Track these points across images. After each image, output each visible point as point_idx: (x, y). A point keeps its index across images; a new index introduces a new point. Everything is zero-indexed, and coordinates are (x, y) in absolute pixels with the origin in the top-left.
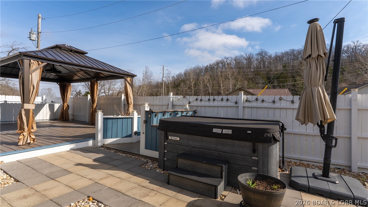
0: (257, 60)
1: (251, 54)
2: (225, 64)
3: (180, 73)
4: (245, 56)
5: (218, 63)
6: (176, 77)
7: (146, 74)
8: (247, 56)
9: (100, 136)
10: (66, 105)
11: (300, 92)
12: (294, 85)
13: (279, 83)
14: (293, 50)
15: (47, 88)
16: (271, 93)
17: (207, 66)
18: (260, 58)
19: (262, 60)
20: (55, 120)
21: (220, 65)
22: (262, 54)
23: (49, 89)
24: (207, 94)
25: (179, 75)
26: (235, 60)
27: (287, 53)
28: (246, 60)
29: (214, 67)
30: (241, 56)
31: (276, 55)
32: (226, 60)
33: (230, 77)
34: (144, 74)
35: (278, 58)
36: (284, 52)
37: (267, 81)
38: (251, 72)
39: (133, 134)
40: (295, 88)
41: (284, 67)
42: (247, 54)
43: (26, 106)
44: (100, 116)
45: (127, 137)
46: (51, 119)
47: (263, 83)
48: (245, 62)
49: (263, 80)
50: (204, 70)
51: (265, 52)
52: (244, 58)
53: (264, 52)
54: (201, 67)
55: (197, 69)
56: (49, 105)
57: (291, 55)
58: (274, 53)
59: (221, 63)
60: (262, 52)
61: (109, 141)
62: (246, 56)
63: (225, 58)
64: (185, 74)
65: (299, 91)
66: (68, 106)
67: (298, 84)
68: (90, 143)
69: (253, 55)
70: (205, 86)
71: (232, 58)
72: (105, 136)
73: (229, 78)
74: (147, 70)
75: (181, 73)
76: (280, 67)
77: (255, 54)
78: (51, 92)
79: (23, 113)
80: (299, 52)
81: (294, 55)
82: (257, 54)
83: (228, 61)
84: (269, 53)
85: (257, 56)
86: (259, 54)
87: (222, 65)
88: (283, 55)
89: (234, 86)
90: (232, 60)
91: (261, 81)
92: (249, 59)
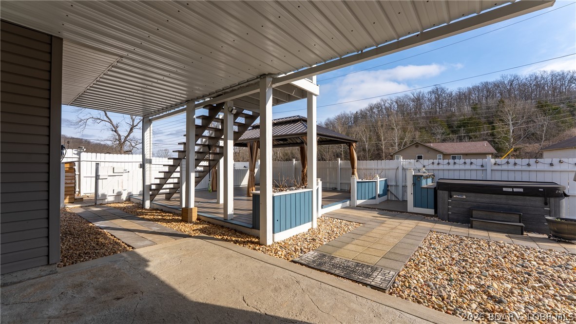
0: (430, 100)
1: (420, 92)
2: (382, 108)
4: (411, 95)
5: (372, 109)
8: (415, 95)
9: (356, 197)
11: (503, 145)
12: (492, 135)
13: (467, 132)
14: (487, 83)
15: (164, 149)
17: (357, 112)
18: (435, 97)
19: (437, 99)
21: (375, 110)
22: (436, 92)
23: (166, 150)
26: (396, 102)
27: (476, 89)
28: (413, 101)
29: (366, 114)
30: (406, 96)
31: (460, 93)
32: (383, 103)
33: (395, 128)
35: (462, 97)
36: (471, 87)
37: (448, 131)
38: (423, 118)
39: (377, 196)
40: (495, 138)
41: (474, 109)
42: (415, 93)
45: (372, 198)
47: (443, 134)
48: (412, 104)
49: (442, 129)
50: (352, 118)
51: (443, 89)
52: (410, 99)
53: (439, 88)
54: (348, 114)
55: (343, 118)
57: (482, 91)
58: (456, 89)
59: (376, 107)
60: (437, 90)
62: (413, 96)
63: (383, 100)
64: (327, 124)
65: (501, 143)
67: (498, 132)
69: (423, 94)
71: (391, 100)
73: (393, 129)
76: (467, 109)
80: (497, 85)
81: (488, 90)
82: (430, 92)
83: (387, 105)
84: (448, 89)
85: (430, 94)
86: (433, 92)
87: (378, 111)
88: (470, 91)
89: (402, 138)
90: (392, 103)
91: (440, 131)
92: (418, 100)
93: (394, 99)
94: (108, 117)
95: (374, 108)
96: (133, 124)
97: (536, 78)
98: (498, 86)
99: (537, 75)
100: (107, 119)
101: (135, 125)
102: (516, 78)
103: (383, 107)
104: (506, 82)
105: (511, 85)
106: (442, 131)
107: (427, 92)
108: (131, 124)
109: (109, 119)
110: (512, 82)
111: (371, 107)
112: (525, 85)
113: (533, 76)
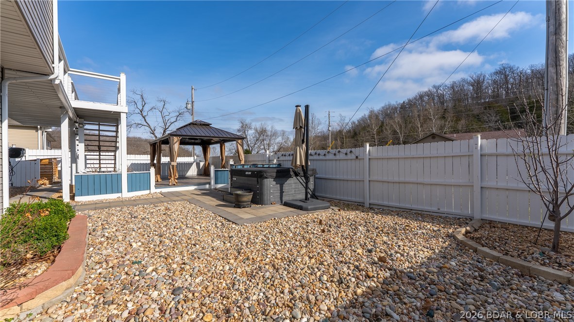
0: (494, 82)
1: (482, 74)
2: (433, 96)
3: (363, 117)
4: (470, 79)
5: (421, 97)
6: (357, 122)
9: (213, 182)
10: (207, 163)
17: (404, 102)
20: (201, 175)
21: (426, 98)
22: (503, 72)
24: (396, 142)
28: (472, 86)
29: (415, 103)
30: (464, 80)
32: (435, 90)
33: (432, 117)
42: (474, 76)
43: (173, 163)
44: (212, 169)
46: (198, 175)
48: (470, 89)
50: (398, 109)
52: (468, 83)
53: (507, 68)
54: (394, 105)
55: (388, 109)
56: (196, 163)
59: (427, 95)
60: (504, 69)
61: (219, 186)
62: (472, 80)
63: (434, 87)
66: (209, 163)
68: (207, 186)
69: (484, 76)
70: (395, 132)
71: (446, 86)
72: (216, 183)
73: (430, 119)
75: (365, 115)
77: (489, 73)
78: (216, 151)
79: (171, 167)
82: (494, 73)
83: (439, 92)
85: (493, 76)
87: (429, 99)
92: (478, 84)
94: (147, 122)
95: (424, 96)
100: (146, 124)
101: (167, 128)
103: (435, 94)
109: (148, 124)
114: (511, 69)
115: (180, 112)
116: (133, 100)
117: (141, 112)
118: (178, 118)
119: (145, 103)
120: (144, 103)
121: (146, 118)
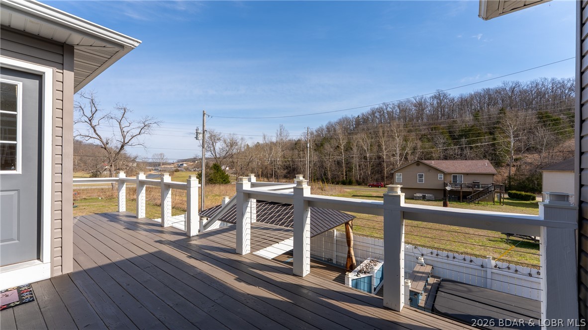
0: (432, 105)
1: (422, 97)
4: (413, 100)
5: (373, 113)
7: (281, 135)
8: (417, 100)
14: (489, 90)
16: (463, 166)
17: (358, 116)
18: (437, 103)
19: (439, 104)
22: (438, 97)
25: (320, 130)
26: (399, 107)
27: (477, 95)
28: (416, 106)
29: (368, 118)
30: (409, 101)
31: (462, 99)
32: (385, 107)
34: (279, 134)
35: (465, 103)
36: (473, 93)
38: (425, 124)
40: (496, 151)
42: (417, 98)
47: (444, 143)
48: (414, 109)
49: (444, 139)
50: (354, 123)
52: (412, 104)
53: (442, 94)
54: (349, 118)
55: (344, 121)
57: (484, 98)
58: (458, 95)
59: (378, 112)
60: (439, 95)
62: (415, 101)
63: (384, 104)
64: (328, 128)
65: (502, 155)
69: (425, 99)
71: (393, 104)
74: (282, 130)
75: (323, 126)
76: (468, 118)
80: (498, 91)
81: (490, 97)
82: (432, 97)
83: (389, 109)
84: (450, 95)
85: (432, 100)
86: (435, 97)
87: (380, 115)
88: (472, 97)
89: (403, 149)
90: (394, 108)
91: (442, 141)
92: (420, 105)
93: (396, 103)
94: (97, 134)
95: (375, 112)
96: (124, 141)
97: (537, 85)
98: (500, 93)
99: (538, 81)
100: (96, 136)
101: (126, 142)
102: (517, 84)
103: (385, 111)
104: (507, 89)
105: (513, 91)
106: (444, 141)
107: (429, 96)
108: (122, 141)
109: (98, 136)
110: (514, 89)
111: (373, 111)
112: (526, 92)
113: (533, 82)
114: (445, 96)
115: (146, 123)
116: (78, 104)
117: (90, 121)
118: (143, 131)
119: (96, 110)
120: (94, 109)
121: (96, 129)
